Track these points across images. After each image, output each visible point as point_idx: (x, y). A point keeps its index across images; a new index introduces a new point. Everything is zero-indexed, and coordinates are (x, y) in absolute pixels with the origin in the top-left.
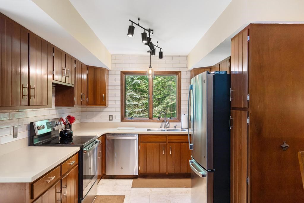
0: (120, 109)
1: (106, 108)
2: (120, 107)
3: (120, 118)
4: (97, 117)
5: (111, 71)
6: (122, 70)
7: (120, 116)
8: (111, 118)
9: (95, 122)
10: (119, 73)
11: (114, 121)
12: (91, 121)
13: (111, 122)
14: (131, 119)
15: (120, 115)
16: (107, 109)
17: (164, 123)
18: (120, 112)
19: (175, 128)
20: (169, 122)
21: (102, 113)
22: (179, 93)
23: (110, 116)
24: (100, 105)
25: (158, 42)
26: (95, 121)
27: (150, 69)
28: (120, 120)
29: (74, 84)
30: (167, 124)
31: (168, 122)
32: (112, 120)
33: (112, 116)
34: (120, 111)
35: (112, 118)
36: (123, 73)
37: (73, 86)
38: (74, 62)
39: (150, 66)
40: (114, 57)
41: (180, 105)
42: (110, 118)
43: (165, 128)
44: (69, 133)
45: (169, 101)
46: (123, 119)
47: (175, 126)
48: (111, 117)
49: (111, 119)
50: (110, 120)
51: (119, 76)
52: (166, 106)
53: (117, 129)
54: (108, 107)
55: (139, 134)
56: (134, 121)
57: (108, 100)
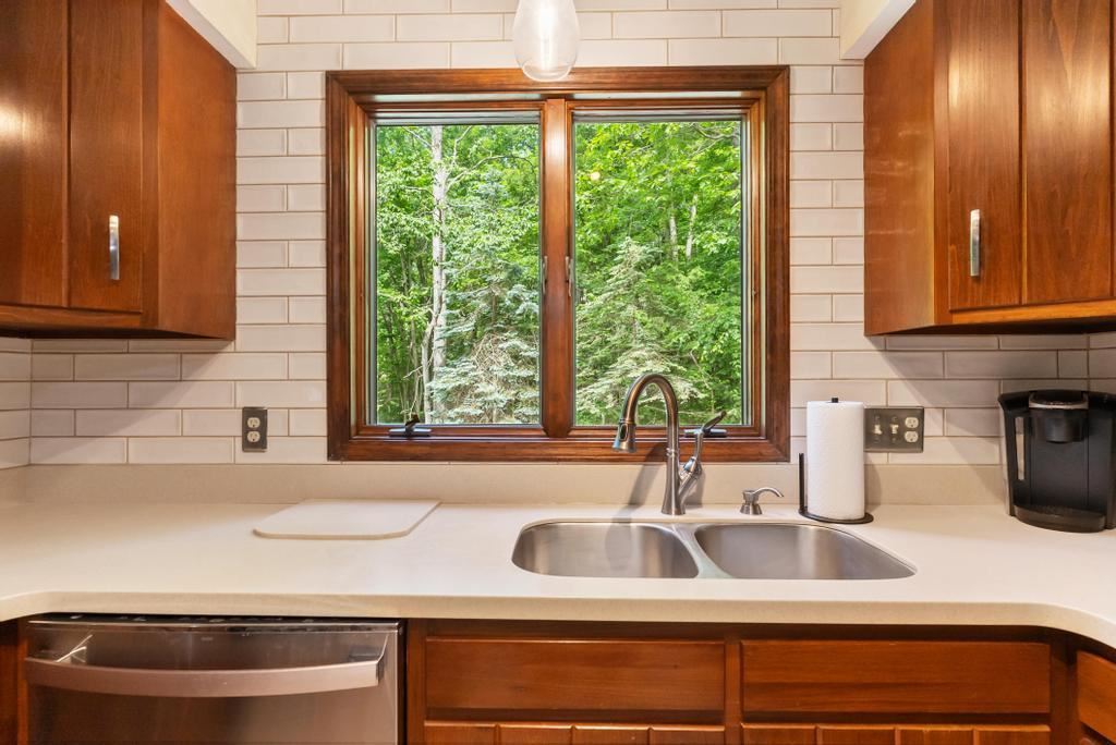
0: (322, 359)
1: (214, 353)
2: (322, 345)
3: (324, 432)
4: (151, 423)
5: (252, 71)
6: (334, 67)
7: (324, 412)
8: (255, 427)
9: (132, 460)
10: (317, 89)
11: (276, 452)
12: (103, 453)
13: (254, 458)
14: (409, 434)
15: (324, 404)
16: (226, 366)
17: (661, 472)
18: (324, 384)
19: (757, 511)
20: (703, 458)
21: (191, 395)
22: (771, 232)
23: (249, 412)
26: (139, 453)
28: (323, 444)
30: (684, 476)
31: (691, 464)
32: (261, 445)
33: (261, 414)
34: (323, 374)
35: (263, 429)
36: (348, 92)
41: (779, 331)
42: (246, 430)
43: (667, 509)
45: (630, 367)
46: (343, 439)
47: (756, 496)
49: (254, 437)
50: (248, 446)
52: (620, 380)
53: (256, 533)
54: (230, 348)
55: (404, 623)
56: (426, 450)
57: (233, 296)
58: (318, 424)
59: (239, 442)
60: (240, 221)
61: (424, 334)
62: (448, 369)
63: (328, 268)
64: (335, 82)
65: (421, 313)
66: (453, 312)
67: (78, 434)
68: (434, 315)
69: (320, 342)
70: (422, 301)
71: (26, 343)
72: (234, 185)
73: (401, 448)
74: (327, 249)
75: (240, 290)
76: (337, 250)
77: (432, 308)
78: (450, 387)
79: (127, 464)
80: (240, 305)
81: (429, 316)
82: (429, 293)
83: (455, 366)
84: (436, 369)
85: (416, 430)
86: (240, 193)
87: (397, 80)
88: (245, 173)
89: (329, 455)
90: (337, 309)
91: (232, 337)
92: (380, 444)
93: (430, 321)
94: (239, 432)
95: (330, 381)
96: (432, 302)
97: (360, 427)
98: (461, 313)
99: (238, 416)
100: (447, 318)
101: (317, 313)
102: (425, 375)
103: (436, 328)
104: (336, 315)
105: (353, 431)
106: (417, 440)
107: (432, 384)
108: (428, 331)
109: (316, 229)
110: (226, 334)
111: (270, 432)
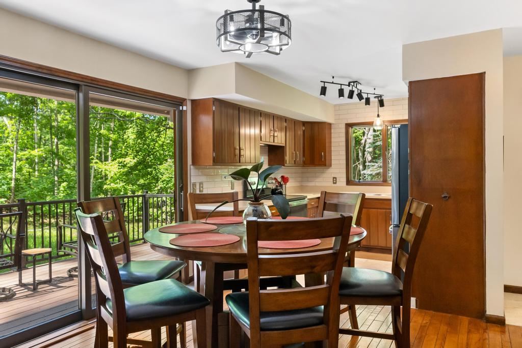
0: (345, 169)
1: (328, 168)
2: (345, 167)
3: (345, 181)
4: (318, 180)
5: (333, 124)
6: (347, 122)
7: (346, 178)
8: (335, 180)
10: (344, 126)
11: (338, 184)
13: (335, 185)
15: (345, 176)
16: (331, 170)
21: (325, 175)
23: (334, 178)
24: (320, 165)
25: (375, 89)
27: (378, 118)
28: (345, 183)
29: (284, 143)
32: (336, 183)
33: (336, 178)
34: (345, 172)
35: (336, 180)
36: (349, 126)
37: (284, 145)
38: (284, 121)
39: (378, 116)
40: (338, 107)
42: (333, 181)
46: (348, 182)
48: (335, 179)
50: (334, 183)
51: (344, 130)
56: (362, 184)
57: (331, 160)
61: (361, 143)
62: (373, 164)
64: (347, 125)
65: (359, 132)
66: (376, 133)
67: (308, 181)
68: (366, 133)
75: (332, 158)
78: (374, 173)
81: (364, 133)
83: (377, 162)
84: (367, 164)
88: (333, 140)
89: (346, 185)
91: (331, 166)
92: (354, 183)
93: (364, 136)
98: (380, 134)
99: (332, 178)
100: (374, 137)
102: (361, 167)
105: (350, 181)
107: (365, 172)
108: (363, 141)
109: (344, 148)
110: (330, 165)
111: (337, 181)
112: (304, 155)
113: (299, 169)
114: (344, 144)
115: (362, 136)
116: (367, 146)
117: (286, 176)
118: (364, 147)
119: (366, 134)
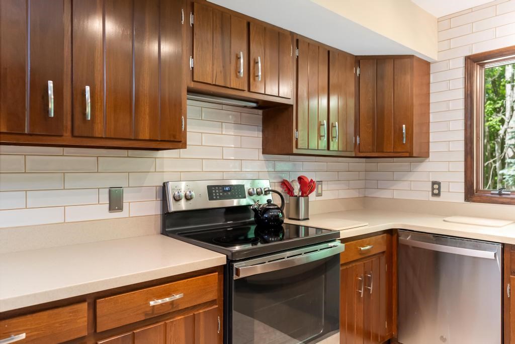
0: (462, 165)
1: (421, 162)
2: (463, 159)
3: (463, 191)
4: (401, 185)
6: (468, 54)
7: (463, 184)
8: (436, 189)
9: (394, 197)
10: (461, 63)
11: (444, 197)
12: (385, 194)
13: (436, 199)
14: (500, 194)
15: (463, 181)
16: (426, 167)
18: (463, 173)
21: (413, 177)
23: (434, 183)
24: (395, 153)
26: (397, 195)
28: (462, 196)
29: (293, 97)
32: (438, 195)
33: (439, 184)
34: (463, 170)
35: (439, 189)
36: (474, 61)
40: (446, 23)
42: (433, 189)
44: (272, 216)
46: (471, 194)
48: (436, 186)
49: (436, 191)
50: (434, 195)
51: (460, 73)
53: (444, 221)
54: (428, 160)
55: (503, 244)
56: (509, 200)
57: (428, 142)
58: (461, 188)
59: (430, 193)
60: (431, 116)
61: (498, 135)
63: (465, 130)
64: (469, 60)
67: (379, 188)
68: (507, 120)
69: (462, 158)
70: (497, 111)
71: (364, 160)
72: (429, 103)
73: (497, 199)
74: (465, 123)
75: (431, 140)
76: (469, 123)
77: (505, 115)
79: (393, 198)
80: (431, 145)
81: (502, 121)
82: (502, 106)
84: (508, 160)
85: (503, 192)
86: (431, 106)
87: (496, 53)
88: (433, 99)
89: (465, 200)
90: (469, 145)
91: (428, 156)
92: (487, 197)
93: (503, 125)
94: (430, 189)
95: (466, 172)
96: (504, 111)
97: (477, 190)
99: (430, 184)
101: (461, 147)
102: (498, 165)
103: (509, 130)
104: (469, 148)
105: (475, 192)
106: (504, 196)
107: (505, 171)
108: (501, 132)
109: (461, 115)
110: (425, 155)
111: (442, 190)
112: (357, 132)
113: (361, 164)
114: (461, 105)
115: (499, 126)
116: (508, 137)
117: (309, 177)
118: (503, 140)
119: (506, 123)
